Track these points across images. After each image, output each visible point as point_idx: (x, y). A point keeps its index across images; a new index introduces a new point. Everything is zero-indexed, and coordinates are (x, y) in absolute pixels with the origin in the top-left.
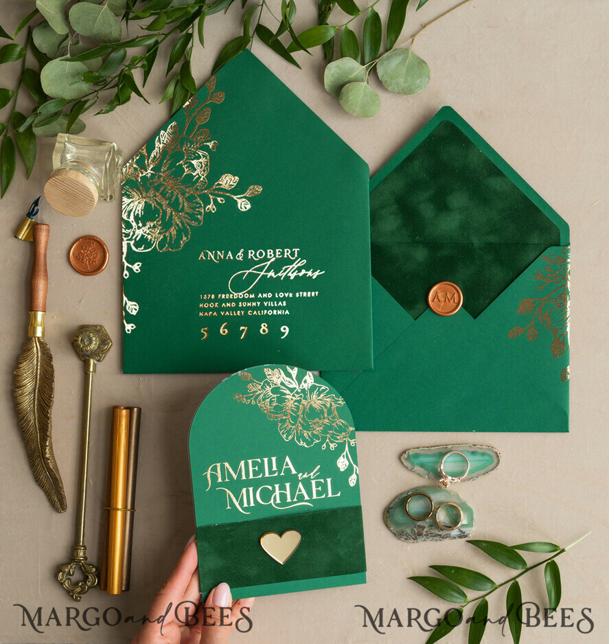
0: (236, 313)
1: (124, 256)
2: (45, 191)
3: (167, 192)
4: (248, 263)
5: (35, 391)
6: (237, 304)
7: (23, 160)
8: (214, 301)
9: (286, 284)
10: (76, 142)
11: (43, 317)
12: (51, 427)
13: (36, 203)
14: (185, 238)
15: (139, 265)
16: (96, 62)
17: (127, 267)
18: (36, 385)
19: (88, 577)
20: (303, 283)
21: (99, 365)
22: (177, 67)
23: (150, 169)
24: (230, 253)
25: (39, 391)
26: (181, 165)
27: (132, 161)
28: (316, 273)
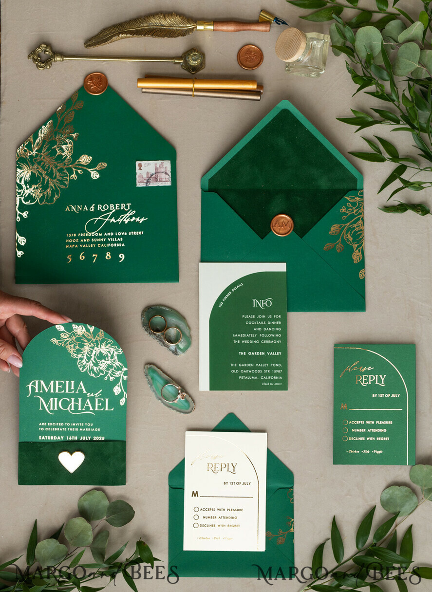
0: (90, 246)
1: (17, 207)
3: (46, 166)
4: (98, 213)
6: (91, 240)
8: (76, 238)
9: (123, 227)
14: (56, 196)
15: (26, 213)
17: (19, 214)
20: (133, 226)
23: (35, 150)
24: (86, 206)
26: (55, 148)
27: (24, 145)
28: (142, 220)
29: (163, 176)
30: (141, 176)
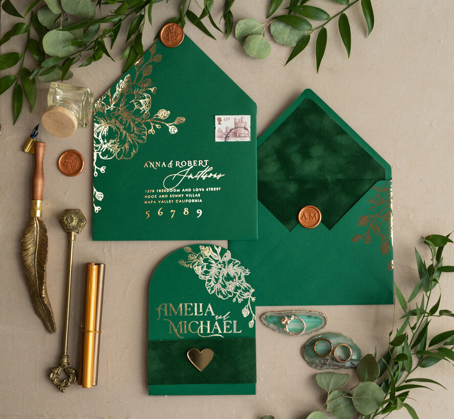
0: (168, 201)
1: (95, 162)
2: (42, 120)
3: (124, 120)
4: (175, 169)
5: (35, 253)
6: (169, 196)
7: (28, 100)
8: (154, 194)
9: (200, 183)
10: (63, 88)
11: (41, 204)
12: (46, 276)
13: (37, 128)
14: (134, 151)
15: (104, 168)
16: (79, 32)
17: (97, 169)
18: (36, 249)
19: (70, 376)
20: (211, 182)
21: (77, 235)
22: (133, 37)
23: (113, 105)
24: (164, 163)
25: (38, 253)
26: (133, 103)
27: (101, 100)
28: (220, 176)
29: (243, 131)
30: (220, 131)
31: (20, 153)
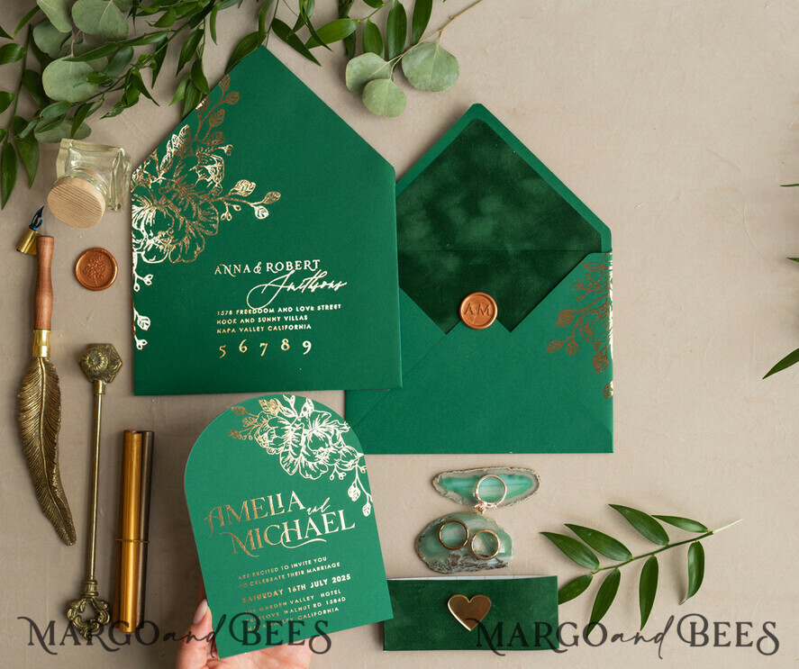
0: (256, 329)
1: (134, 268)
2: (49, 201)
3: (180, 200)
4: (267, 276)
5: (40, 415)
6: (257, 320)
7: (25, 168)
8: (232, 317)
9: (307, 297)
10: (82, 147)
11: (48, 335)
12: (58, 453)
13: (39, 214)
14: (199, 249)
15: (150, 277)
16: (101, 61)
17: (138, 279)
18: (41, 408)
19: (99, 614)
20: (325, 295)
21: (110, 388)
22: (188, 66)
23: (161, 175)
24: (247, 266)
25: (44, 415)
26: (194, 171)
27: (143, 167)
28: (339, 285)
31: (14, 255)
